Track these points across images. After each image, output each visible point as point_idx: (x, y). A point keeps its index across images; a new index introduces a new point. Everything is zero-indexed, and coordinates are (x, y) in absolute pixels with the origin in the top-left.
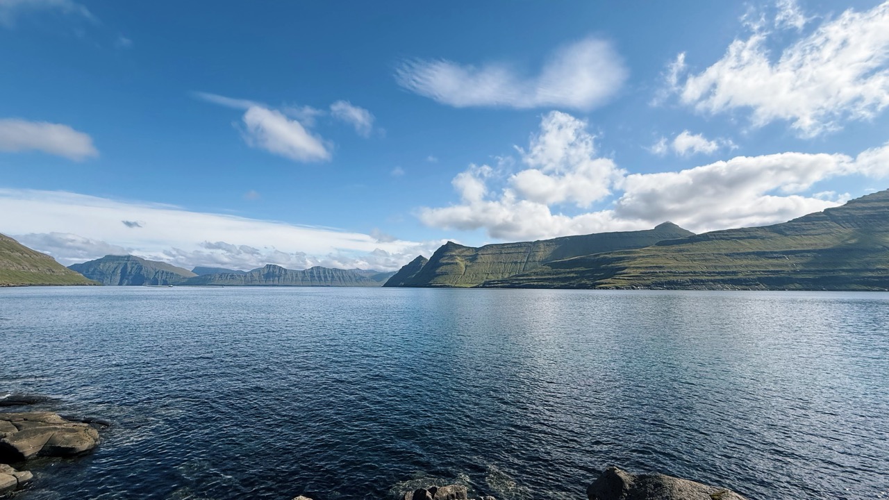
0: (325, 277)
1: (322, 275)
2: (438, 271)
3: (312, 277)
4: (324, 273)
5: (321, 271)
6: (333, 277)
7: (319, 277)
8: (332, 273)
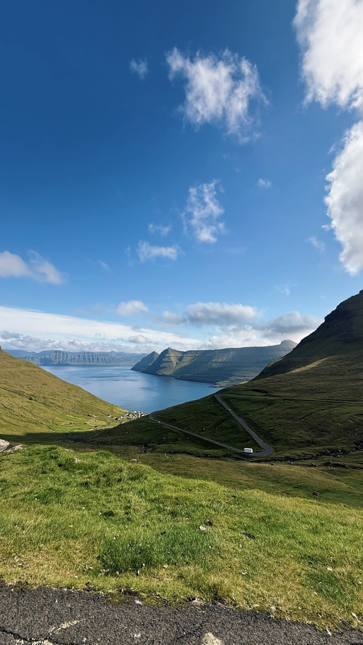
0: (93, 359)
1: (91, 358)
2: (161, 366)
3: (84, 359)
4: (92, 356)
5: (90, 355)
6: (98, 359)
7: (89, 359)
8: (98, 356)
